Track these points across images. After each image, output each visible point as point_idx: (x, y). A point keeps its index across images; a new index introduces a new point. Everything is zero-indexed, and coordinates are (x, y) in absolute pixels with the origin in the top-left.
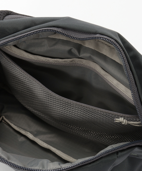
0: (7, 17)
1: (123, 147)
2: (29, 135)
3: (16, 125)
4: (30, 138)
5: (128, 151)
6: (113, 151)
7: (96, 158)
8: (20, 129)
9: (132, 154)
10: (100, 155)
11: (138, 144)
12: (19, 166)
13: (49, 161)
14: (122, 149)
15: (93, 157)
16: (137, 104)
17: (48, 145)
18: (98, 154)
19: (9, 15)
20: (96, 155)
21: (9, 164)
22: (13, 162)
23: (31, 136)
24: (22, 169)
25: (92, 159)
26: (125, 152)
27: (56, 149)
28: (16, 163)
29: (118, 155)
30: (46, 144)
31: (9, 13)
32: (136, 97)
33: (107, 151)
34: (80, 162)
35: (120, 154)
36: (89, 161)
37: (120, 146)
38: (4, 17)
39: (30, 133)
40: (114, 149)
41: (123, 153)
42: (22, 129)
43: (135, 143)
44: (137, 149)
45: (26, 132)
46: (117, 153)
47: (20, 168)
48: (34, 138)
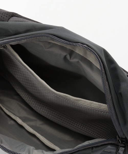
0: (12, 19)
1: (98, 143)
2: (18, 120)
3: (7, 110)
4: (19, 123)
5: (102, 147)
6: (89, 147)
7: (74, 150)
8: (11, 113)
9: (105, 150)
10: (78, 148)
11: (111, 142)
12: (9, 150)
13: (34, 148)
14: (97, 146)
15: (72, 149)
16: (111, 110)
17: (34, 131)
18: (76, 147)
19: (13, 16)
20: (75, 148)
21: (2, 148)
22: (4, 146)
23: (20, 121)
24: (11, 153)
25: (71, 151)
26: (99, 148)
27: (41, 135)
28: (7, 147)
29: (93, 150)
30: (32, 130)
31: (13, 14)
32: (110, 104)
33: (84, 146)
34: (60, 152)
35: (94, 149)
36: (68, 152)
37: (95, 143)
38: (9, 18)
39: (19, 118)
40: (90, 145)
41: (97, 149)
42: (12, 114)
43: (108, 141)
44: (109, 147)
45: (16, 117)
46: (92, 148)
47: (10, 152)
48: (23, 123)
